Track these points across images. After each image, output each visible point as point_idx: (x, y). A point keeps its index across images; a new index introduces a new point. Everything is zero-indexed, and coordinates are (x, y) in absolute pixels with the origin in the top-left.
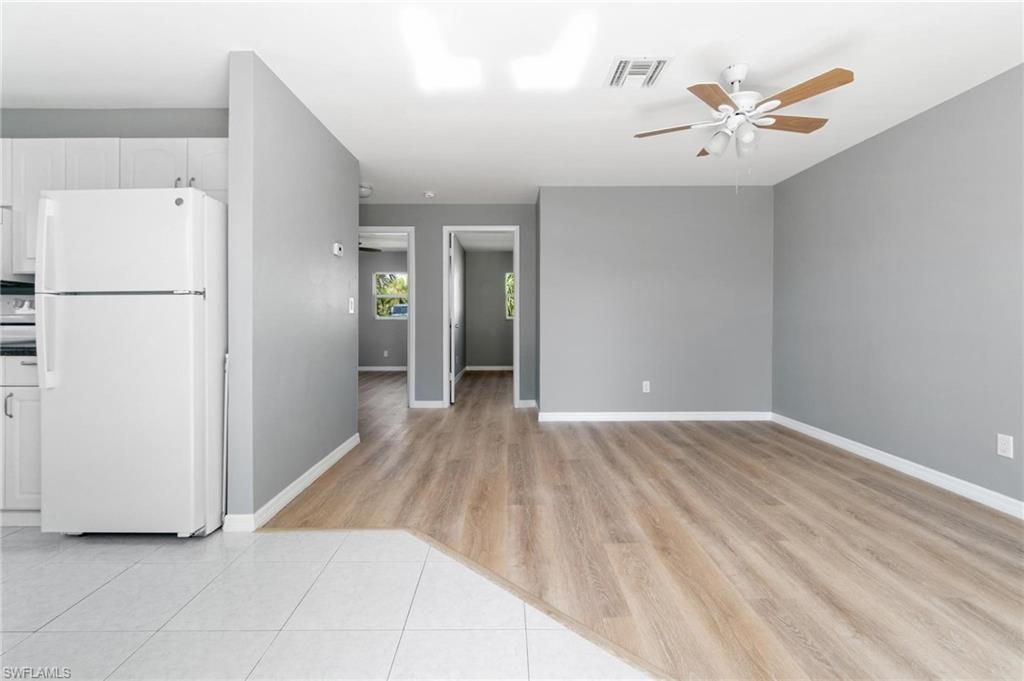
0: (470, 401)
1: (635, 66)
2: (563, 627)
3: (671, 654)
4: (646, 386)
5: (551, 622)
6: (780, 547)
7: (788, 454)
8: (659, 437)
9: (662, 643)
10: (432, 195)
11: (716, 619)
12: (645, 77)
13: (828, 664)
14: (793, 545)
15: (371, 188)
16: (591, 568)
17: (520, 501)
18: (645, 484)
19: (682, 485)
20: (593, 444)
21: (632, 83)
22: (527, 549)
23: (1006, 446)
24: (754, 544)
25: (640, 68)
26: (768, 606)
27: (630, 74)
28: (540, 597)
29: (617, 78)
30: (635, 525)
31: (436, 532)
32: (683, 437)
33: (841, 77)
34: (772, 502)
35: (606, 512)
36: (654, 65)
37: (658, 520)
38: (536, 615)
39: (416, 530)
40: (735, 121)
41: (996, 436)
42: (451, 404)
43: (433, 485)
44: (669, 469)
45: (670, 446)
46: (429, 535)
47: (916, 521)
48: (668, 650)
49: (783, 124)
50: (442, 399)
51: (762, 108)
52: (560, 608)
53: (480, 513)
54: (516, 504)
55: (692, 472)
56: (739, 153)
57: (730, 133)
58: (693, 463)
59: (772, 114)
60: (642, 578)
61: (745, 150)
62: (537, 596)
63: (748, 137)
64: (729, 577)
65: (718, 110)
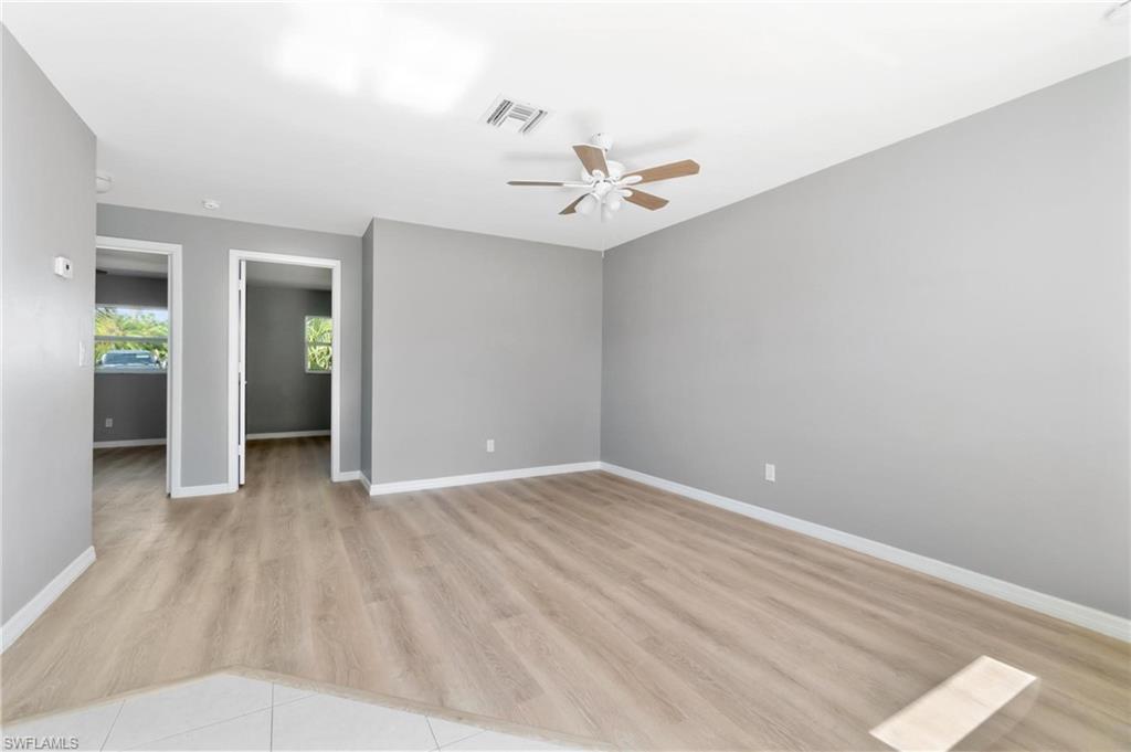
0: (267, 478)
1: (516, 110)
2: (481, 730)
3: (593, 720)
4: (490, 446)
5: (465, 729)
6: (645, 586)
7: (623, 499)
8: (509, 498)
9: (581, 710)
10: (217, 206)
11: (618, 669)
12: (524, 122)
13: (710, 680)
14: (653, 582)
15: (110, 180)
16: (487, 654)
17: (379, 596)
18: (512, 549)
19: (545, 542)
20: (444, 514)
21: (511, 125)
22: (408, 651)
23: (771, 473)
24: (624, 588)
25: (522, 113)
26: (654, 642)
27: (510, 116)
28: (442, 704)
29: (496, 117)
30: (515, 594)
31: (276, 663)
32: (531, 495)
33: (689, 168)
34: (625, 546)
35: (481, 587)
36: (536, 113)
37: (536, 585)
38: (445, 727)
39: (243, 667)
40: (603, 187)
41: (764, 467)
42: (240, 486)
43: (248, 599)
44: (528, 529)
45: (523, 506)
46: (268, 669)
47: (726, 542)
48: (589, 715)
49: (639, 199)
50: (227, 481)
51: (627, 180)
52: (469, 710)
53: (331, 622)
54: (375, 600)
55: (551, 529)
56: (603, 218)
57: (598, 198)
58: (550, 520)
59: (632, 187)
60: (541, 649)
61: (608, 215)
62: (437, 703)
63: (615, 204)
64: (615, 625)
65: (591, 174)
